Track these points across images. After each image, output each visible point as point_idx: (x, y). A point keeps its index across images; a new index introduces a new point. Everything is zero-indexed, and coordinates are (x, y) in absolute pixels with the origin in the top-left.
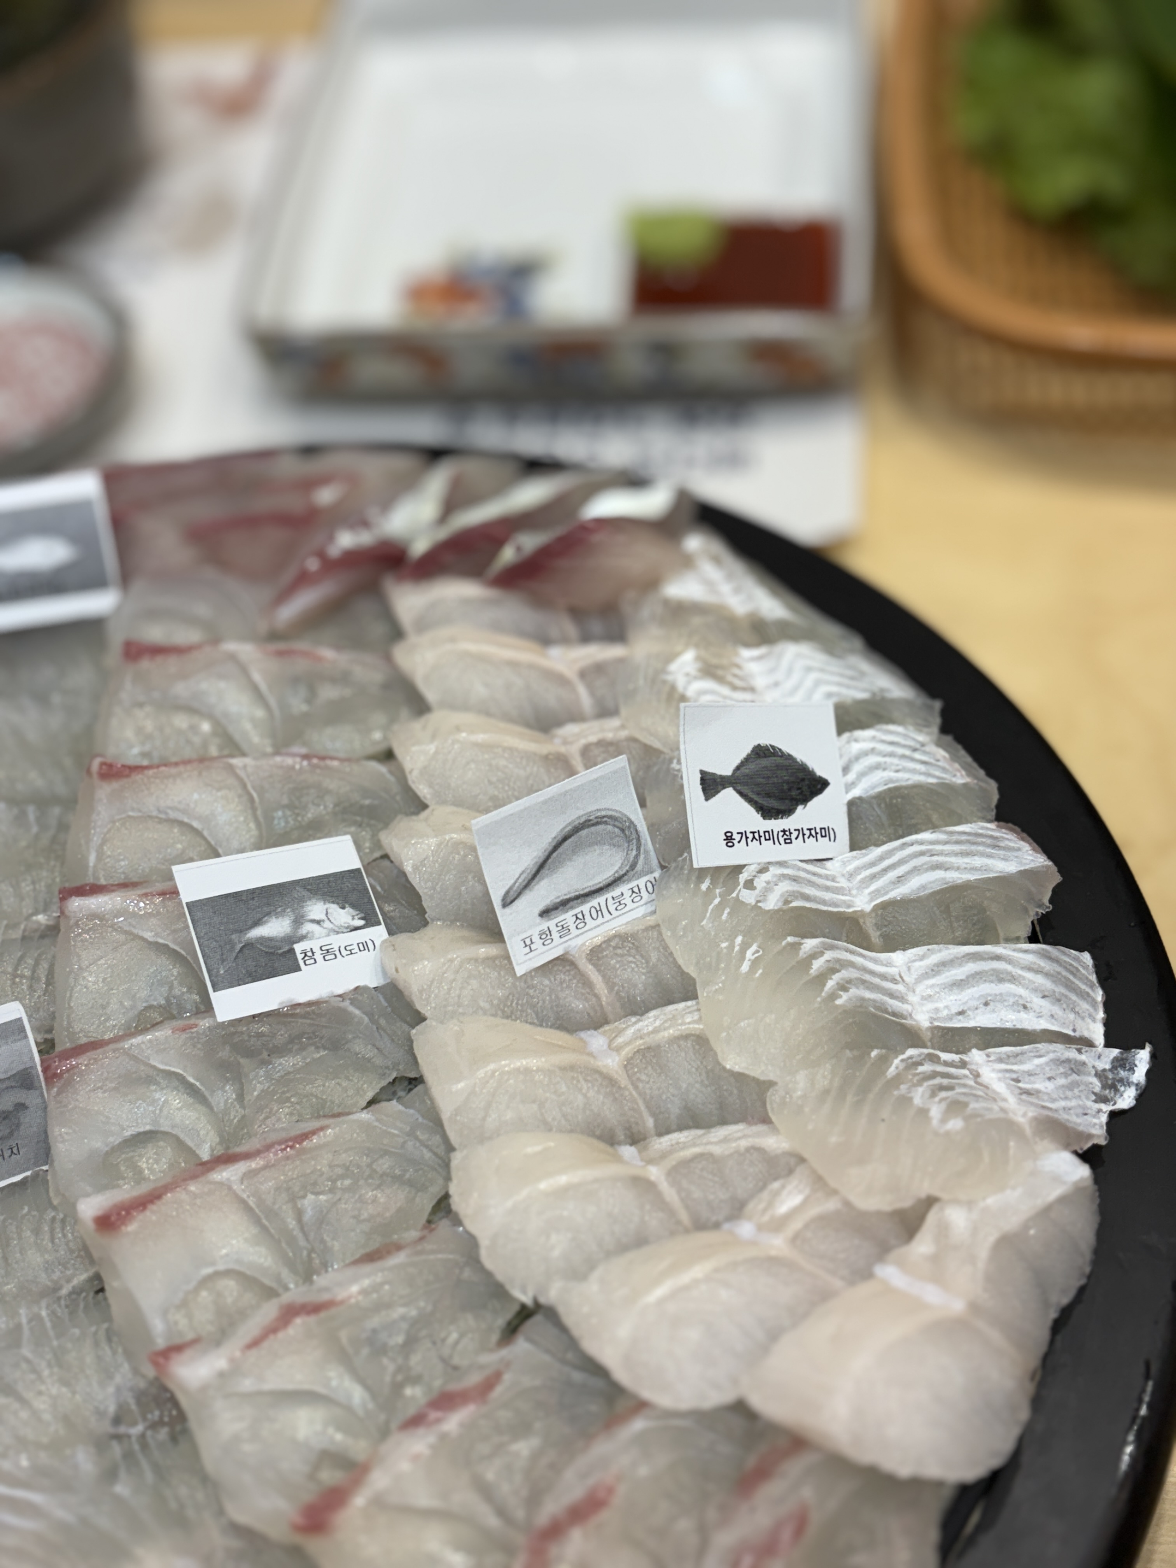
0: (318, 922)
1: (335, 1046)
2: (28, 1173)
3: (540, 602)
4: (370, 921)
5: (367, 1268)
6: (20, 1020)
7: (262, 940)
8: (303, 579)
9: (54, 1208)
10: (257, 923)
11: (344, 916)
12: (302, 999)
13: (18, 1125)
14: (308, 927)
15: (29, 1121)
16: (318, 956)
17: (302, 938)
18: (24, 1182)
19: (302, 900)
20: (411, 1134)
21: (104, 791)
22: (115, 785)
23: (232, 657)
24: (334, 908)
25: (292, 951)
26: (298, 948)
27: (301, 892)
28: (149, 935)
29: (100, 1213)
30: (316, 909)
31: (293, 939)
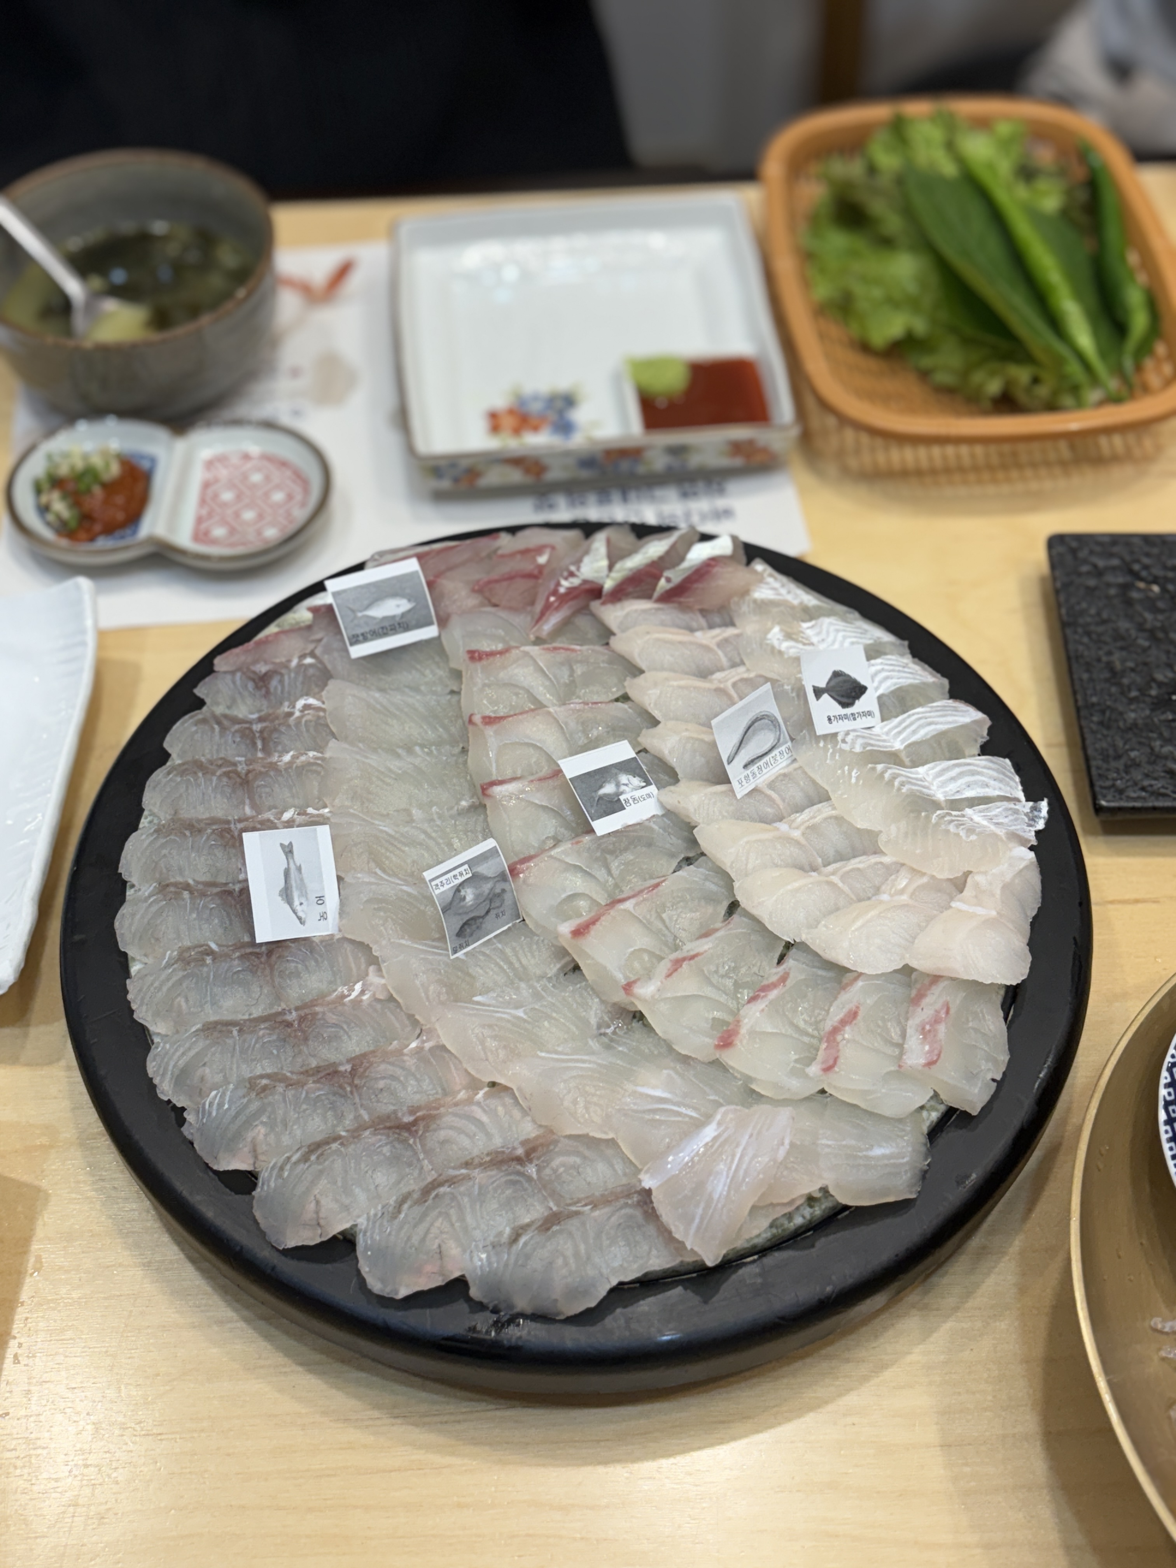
0: (626, 785)
1: (650, 844)
2: (510, 925)
3: (685, 608)
4: (648, 784)
5: (704, 940)
6: (495, 847)
7: (606, 795)
8: (547, 608)
9: (538, 935)
10: (601, 787)
11: (636, 781)
12: (630, 823)
13: (504, 900)
14: (623, 788)
15: (507, 897)
16: (631, 801)
17: (622, 793)
18: (509, 928)
19: (616, 774)
20: (706, 879)
21: (489, 731)
22: (495, 727)
23: (526, 654)
24: (631, 777)
25: (619, 800)
26: (622, 798)
27: (614, 771)
28: (537, 802)
29: (573, 929)
30: (624, 778)
31: (618, 794)
